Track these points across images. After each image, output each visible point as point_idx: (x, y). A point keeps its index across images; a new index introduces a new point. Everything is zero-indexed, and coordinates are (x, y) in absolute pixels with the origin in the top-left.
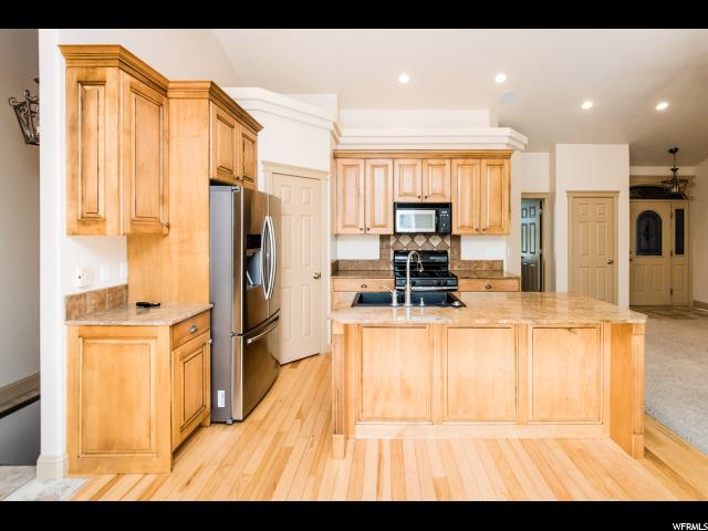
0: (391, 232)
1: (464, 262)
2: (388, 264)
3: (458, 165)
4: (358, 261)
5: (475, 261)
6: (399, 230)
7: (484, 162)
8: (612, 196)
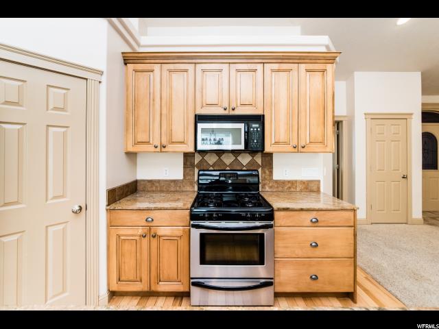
0: (191, 150)
1: (276, 182)
2: (192, 184)
3: (273, 71)
4: (159, 181)
5: (289, 182)
6: (200, 147)
7: (303, 67)
8: (405, 117)
